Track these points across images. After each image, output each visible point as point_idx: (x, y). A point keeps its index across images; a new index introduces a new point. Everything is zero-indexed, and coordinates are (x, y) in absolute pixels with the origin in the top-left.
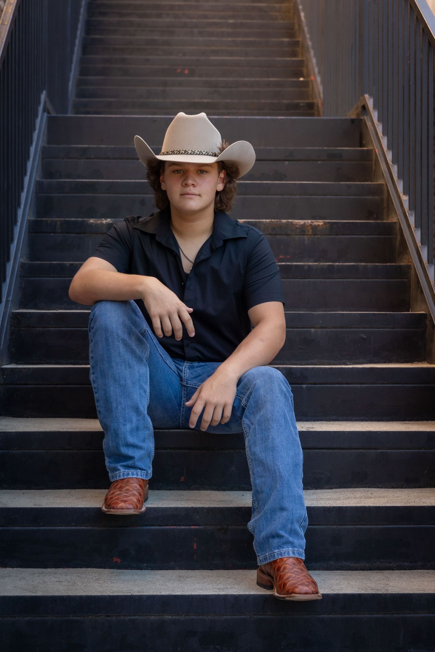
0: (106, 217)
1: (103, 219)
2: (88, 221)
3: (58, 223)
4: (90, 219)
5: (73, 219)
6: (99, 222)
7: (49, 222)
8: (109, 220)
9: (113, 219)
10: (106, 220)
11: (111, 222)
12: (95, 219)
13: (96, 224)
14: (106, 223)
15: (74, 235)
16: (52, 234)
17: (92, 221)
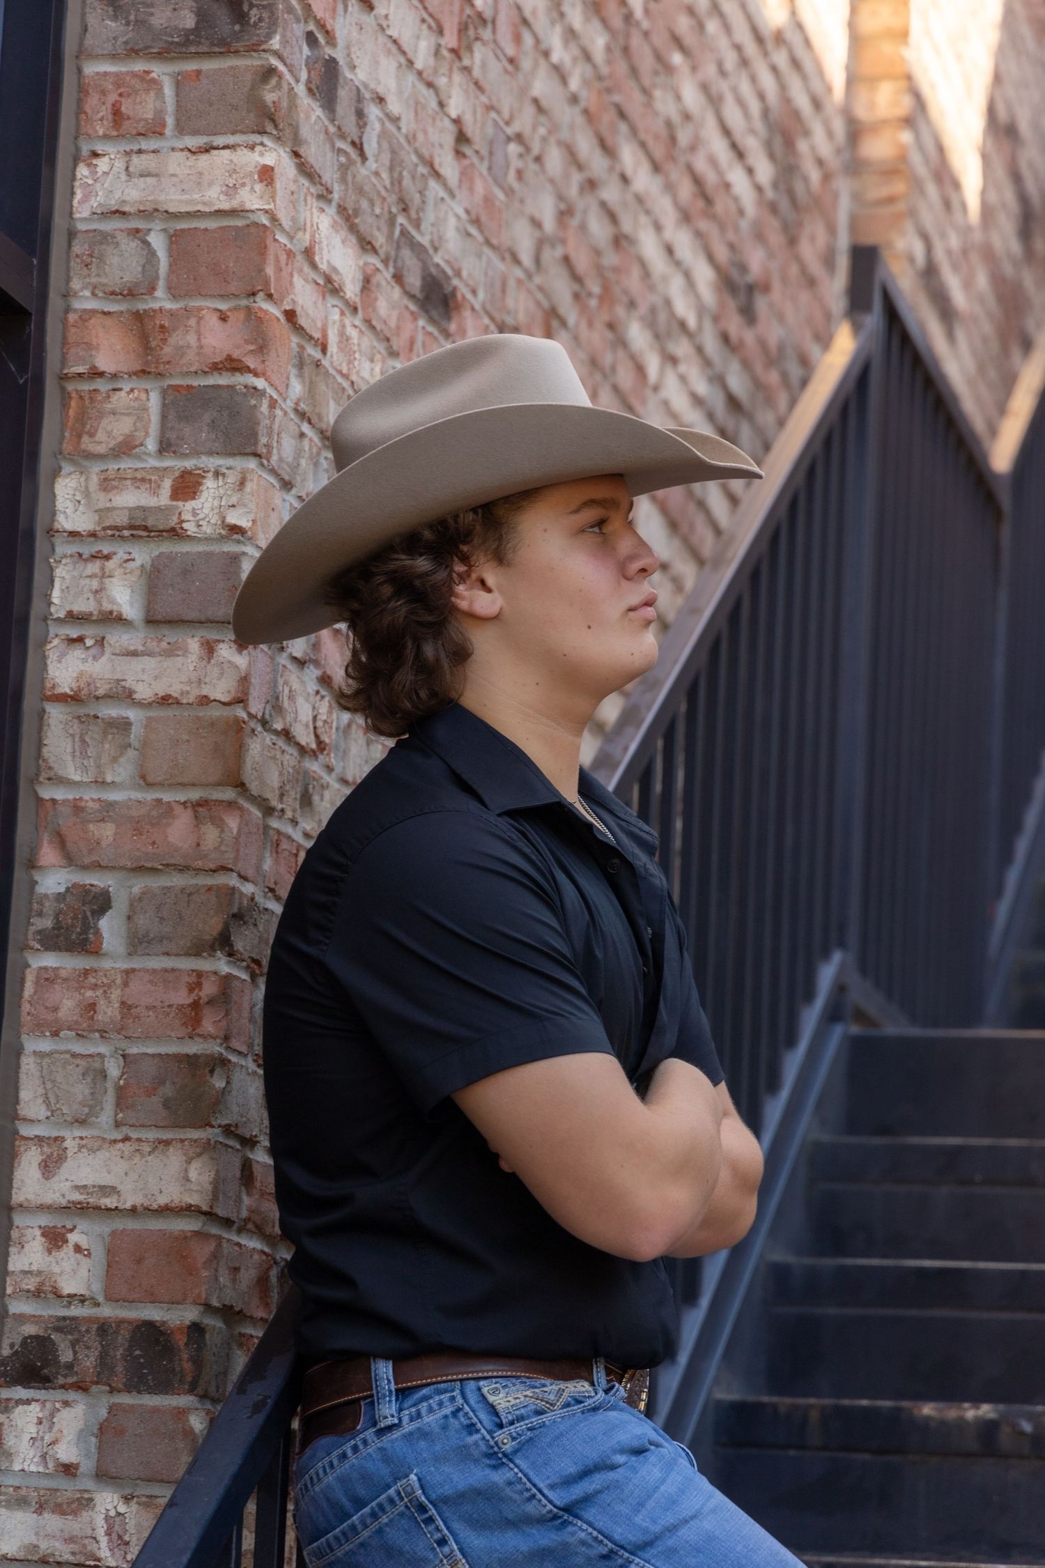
0: (977, 1400)
1: (966, 1405)
2: (916, 1412)
3: (814, 1415)
4: (920, 1403)
5: (865, 1402)
6: (952, 1413)
7: (782, 1410)
8: (986, 1410)
9: (1001, 1407)
10: (978, 1408)
11: (992, 1415)
12: (941, 1405)
13: (943, 1423)
14: (976, 1418)
15: (866, 1457)
16: (792, 1453)
17: (927, 1409)
